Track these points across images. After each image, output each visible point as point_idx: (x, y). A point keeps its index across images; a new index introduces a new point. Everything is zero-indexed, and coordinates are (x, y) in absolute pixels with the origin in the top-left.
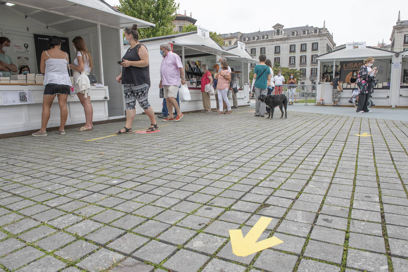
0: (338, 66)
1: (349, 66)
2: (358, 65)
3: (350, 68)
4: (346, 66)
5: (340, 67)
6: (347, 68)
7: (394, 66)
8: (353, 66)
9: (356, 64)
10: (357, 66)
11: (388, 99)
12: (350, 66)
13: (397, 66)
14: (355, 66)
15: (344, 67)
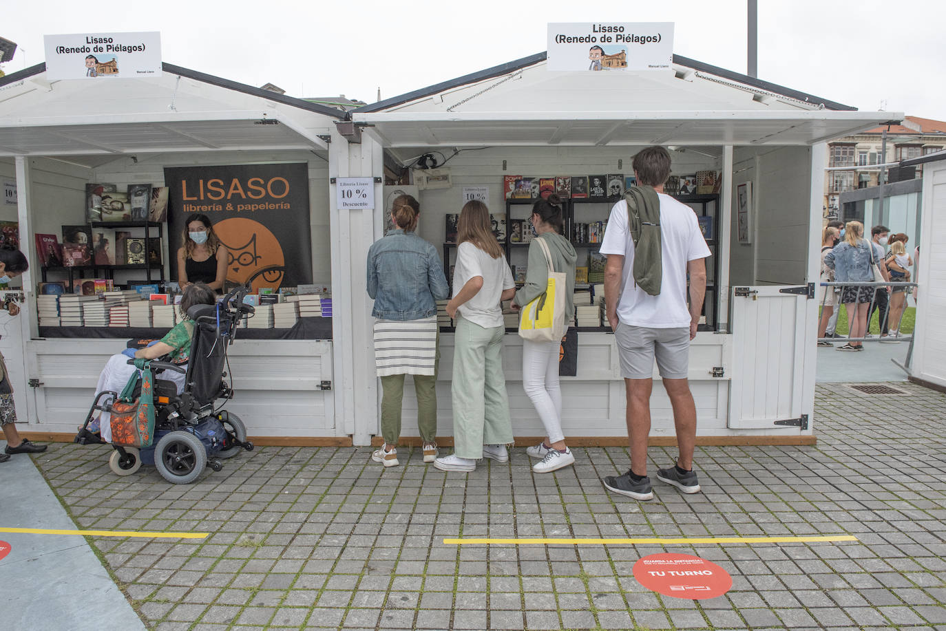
0: (156, 190)
1: (206, 190)
2: (246, 189)
3: (210, 202)
4: (193, 191)
5: (164, 195)
6: (199, 203)
7: (340, 200)
8: (223, 192)
9: (235, 181)
10: (241, 191)
11: (328, 397)
12: (211, 191)
13: (355, 198)
14: (231, 191)
15: (185, 198)
